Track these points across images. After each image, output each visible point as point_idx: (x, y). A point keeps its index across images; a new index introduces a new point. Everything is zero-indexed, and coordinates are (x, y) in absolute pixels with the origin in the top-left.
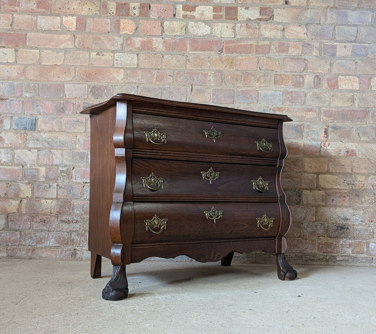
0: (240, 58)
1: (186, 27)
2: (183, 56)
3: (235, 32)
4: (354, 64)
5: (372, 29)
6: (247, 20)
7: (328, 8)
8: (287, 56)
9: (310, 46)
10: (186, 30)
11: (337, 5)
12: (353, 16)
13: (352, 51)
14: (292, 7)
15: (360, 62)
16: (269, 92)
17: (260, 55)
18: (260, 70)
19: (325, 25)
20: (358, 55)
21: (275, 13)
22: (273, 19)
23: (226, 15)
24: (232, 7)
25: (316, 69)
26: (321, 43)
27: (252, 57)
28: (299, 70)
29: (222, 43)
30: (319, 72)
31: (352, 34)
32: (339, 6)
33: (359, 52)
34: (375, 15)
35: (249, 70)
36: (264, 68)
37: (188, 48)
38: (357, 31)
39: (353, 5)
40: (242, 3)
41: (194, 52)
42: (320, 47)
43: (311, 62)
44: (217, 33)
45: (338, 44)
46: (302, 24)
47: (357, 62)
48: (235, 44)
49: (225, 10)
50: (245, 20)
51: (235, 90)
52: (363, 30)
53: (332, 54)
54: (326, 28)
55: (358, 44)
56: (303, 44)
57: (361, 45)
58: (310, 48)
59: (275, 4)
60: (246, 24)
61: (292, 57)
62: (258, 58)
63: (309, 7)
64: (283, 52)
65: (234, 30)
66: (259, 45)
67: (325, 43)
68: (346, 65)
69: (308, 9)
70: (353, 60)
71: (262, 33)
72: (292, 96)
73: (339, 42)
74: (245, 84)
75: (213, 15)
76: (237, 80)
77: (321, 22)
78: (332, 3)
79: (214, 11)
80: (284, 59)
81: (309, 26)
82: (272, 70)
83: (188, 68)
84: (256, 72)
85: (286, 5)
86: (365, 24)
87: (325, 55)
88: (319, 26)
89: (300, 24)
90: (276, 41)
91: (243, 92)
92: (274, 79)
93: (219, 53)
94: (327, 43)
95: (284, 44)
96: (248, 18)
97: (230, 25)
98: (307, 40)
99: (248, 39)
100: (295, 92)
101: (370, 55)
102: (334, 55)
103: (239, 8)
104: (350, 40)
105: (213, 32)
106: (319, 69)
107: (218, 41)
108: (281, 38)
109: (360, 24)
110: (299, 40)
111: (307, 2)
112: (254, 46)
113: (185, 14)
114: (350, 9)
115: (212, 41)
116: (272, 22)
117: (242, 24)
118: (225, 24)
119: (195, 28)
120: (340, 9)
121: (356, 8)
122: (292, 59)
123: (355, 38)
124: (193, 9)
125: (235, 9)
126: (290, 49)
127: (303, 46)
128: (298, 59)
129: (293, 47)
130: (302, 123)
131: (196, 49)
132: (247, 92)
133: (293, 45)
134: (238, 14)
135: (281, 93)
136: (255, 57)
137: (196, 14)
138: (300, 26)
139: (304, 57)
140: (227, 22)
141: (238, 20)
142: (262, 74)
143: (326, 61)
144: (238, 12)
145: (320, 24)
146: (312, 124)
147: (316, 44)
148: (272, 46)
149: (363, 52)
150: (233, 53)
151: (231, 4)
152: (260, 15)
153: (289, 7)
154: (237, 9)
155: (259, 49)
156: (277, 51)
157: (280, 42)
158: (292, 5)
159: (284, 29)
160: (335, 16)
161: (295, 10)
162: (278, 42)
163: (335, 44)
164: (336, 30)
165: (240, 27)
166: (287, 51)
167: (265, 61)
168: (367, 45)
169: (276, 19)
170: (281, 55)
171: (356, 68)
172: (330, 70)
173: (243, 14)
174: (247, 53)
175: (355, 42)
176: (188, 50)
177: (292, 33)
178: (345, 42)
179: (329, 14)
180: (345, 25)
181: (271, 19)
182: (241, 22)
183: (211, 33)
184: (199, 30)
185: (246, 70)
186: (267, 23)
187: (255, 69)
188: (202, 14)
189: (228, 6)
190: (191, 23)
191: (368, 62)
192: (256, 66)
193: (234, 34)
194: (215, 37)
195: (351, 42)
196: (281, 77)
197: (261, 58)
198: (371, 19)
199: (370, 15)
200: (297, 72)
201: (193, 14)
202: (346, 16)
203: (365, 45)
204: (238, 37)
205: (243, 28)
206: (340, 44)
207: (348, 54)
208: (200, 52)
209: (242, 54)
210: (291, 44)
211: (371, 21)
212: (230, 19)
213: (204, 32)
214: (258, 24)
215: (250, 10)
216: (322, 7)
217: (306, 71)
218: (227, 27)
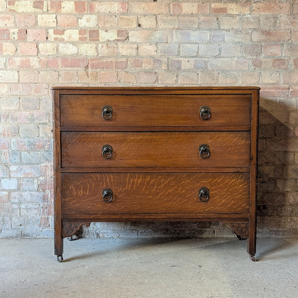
0: (103, 72)
1: (57, 48)
2: (56, 72)
3: (97, 51)
4: (197, 75)
5: (211, 46)
6: (107, 41)
7: (174, 29)
8: (141, 71)
9: (160, 61)
10: (57, 51)
11: (181, 27)
12: (194, 35)
13: (194, 65)
14: (144, 29)
15: (201, 73)
17: (119, 70)
18: (120, 82)
19: (172, 43)
20: (199, 68)
21: (130, 35)
22: (128, 39)
23: (89, 37)
24: (94, 30)
25: (165, 81)
26: (168, 59)
27: (112, 72)
28: (151, 82)
29: (88, 61)
30: (167, 82)
31: (194, 51)
32: (183, 27)
33: (200, 65)
34: (212, 34)
35: (110, 83)
36: (123, 80)
37: (60, 65)
38: (198, 48)
39: (194, 26)
40: (102, 27)
41: (65, 69)
42: (168, 62)
43: (161, 74)
44: (83, 52)
45: (182, 59)
46: (152, 43)
47: (199, 73)
48: (98, 61)
49: (88, 33)
50: (106, 41)
52: (203, 47)
53: (178, 67)
54: (173, 46)
55: (199, 59)
56: (153, 60)
57: (202, 59)
58: (160, 63)
59: (129, 27)
60: (106, 44)
61: (145, 71)
62: (118, 73)
63: (158, 29)
64: (138, 67)
65: (97, 50)
66: (117, 61)
67: (172, 59)
68: (190, 77)
69: (157, 30)
70: (196, 72)
71: (120, 52)
73: (184, 58)
75: (79, 37)
77: (168, 41)
78: (177, 25)
79: (79, 34)
80: (138, 73)
81: (158, 44)
82: (129, 82)
83: (60, 82)
84: (116, 84)
85: (139, 27)
86: (204, 42)
87: (172, 68)
88: (167, 45)
89: (151, 44)
90: (132, 58)
93: (85, 69)
94: (174, 59)
95: (138, 60)
96: (108, 39)
97: (94, 46)
98: (157, 56)
99: (108, 57)
101: (209, 68)
102: (179, 69)
103: (100, 31)
104: (192, 56)
105: (80, 52)
106: (168, 81)
107: (84, 59)
108: (136, 55)
109: (201, 42)
110: (150, 56)
111: (156, 25)
112: (114, 63)
113: (56, 37)
114: (192, 30)
115: (79, 59)
116: (127, 42)
117: (103, 45)
118: (89, 45)
119: (65, 49)
120: (183, 29)
121: (197, 28)
122: (145, 72)
123: (196, 54)
124: (62, 32)
125: (97, 32)
126: (143, 65)
127: (154, 61)
128: (150, 72)
129: (146, 63)
131: (66, 66)
133: (146, 61)
134: (100, 36)
136: (115, 72)
137: (65, 37)
138: (151, 45)
139: (155, 71)
140: (91, 43)
141: (99, 41)
143: (173, 73)
144: (100, 34)
145: (167, 42)
147: (165, 60)
148: (129, 62)
149: (204, 65)
150: (97, 69)
151: (94, 27)
152: (118, 36)
153: (142, 29)
154: (99, 31)
155: (117, 65)
156: (133, 66)
157: (135, 58)
158: (144, 27)
159: (138, 48)
160: (179, 36)
161: (146, 31)
162: (134, 59)
163: (180, 59)
164: (181, 47)
165: (102, 47)
166: (141, 66)
167: (123, 75)
168: (207, 59)
169: (131, 39)
170: (136, 70)
171: (198, 79)
172: (176, 81)
173: (104, 36)
174: (108, 69)
175: (196, 57)
176: (60, 67)
177: (144, 51)
178: (188, 57)
179: (174, 35)
180: (188, 43)
181: (127, 39)
182: (102, 43)
183: (78, 52)
184: (67, 50)
185: (108, 82)
186: (124, 43)
187: (116, 81)
188: (70, 37)
189: (91, 29)
190: (61, 45)
191: (207, 74)
192: (116, 79)
193: (97, 53)
194: (82, 56)
195: (193, 57)
197: (120, 72)
198: (210, 38)
199: (208, 34)
200: (150, 84)
201: (62, 37)
202: (189, 35)
203: (205, 59)
204: (100, 55)
205: (104, 48)
206: (185, 59)
207: (191, 67)
208: (70, 69)
209: (104, 69)
210: (144, 60)
211: (209, 39)
212: (93, 40)
213: (72, 52)
214: (116, 44)
215: (109, 33)
216: (169, 28)
217: (157, 82)
218: (91, 47)
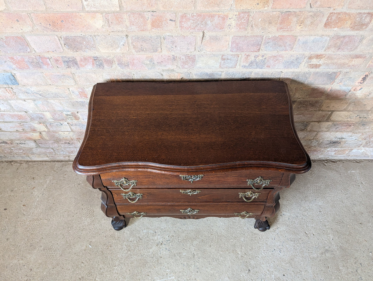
16: (312, 38)
51: (265, 37)
72: (342, 42)
74: (281, 28)
76: (270, 23)
91: (275, 39)
92: (327, 20)
100: (349, 36)
130: (339, 70)
132: (281, 39)
135: (329, 38)
142: (310, 14)
146: (352, 71)
196: (339, 16)
